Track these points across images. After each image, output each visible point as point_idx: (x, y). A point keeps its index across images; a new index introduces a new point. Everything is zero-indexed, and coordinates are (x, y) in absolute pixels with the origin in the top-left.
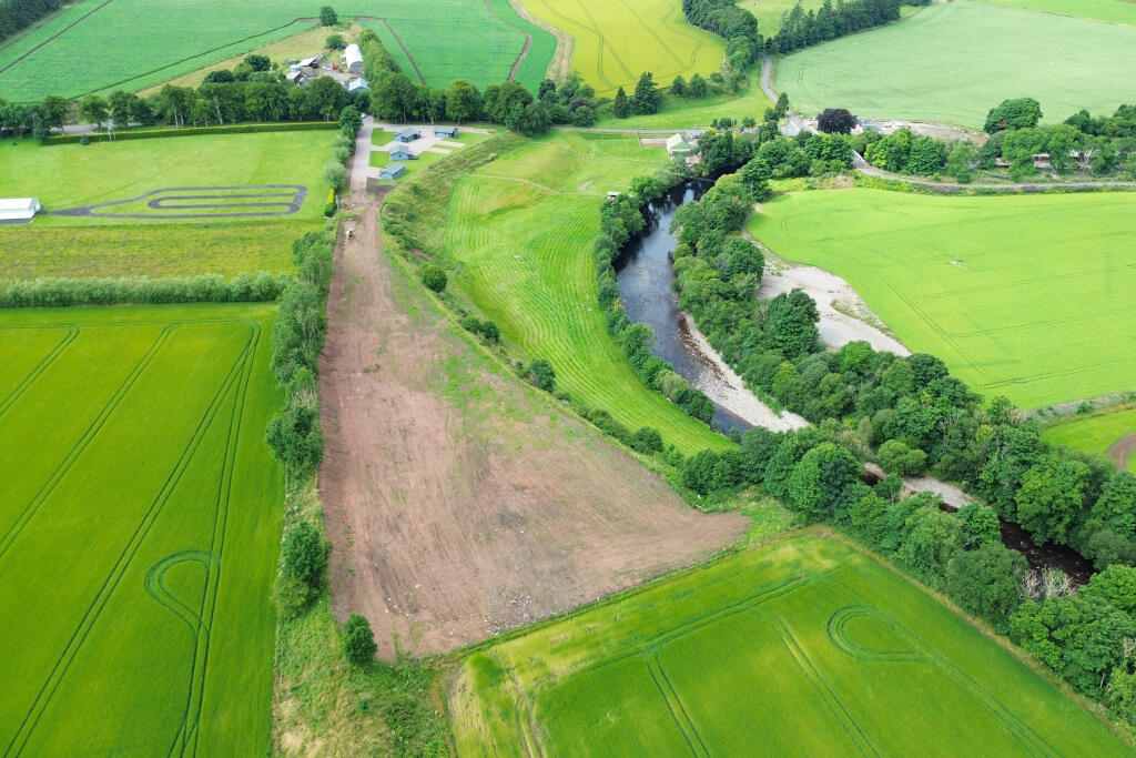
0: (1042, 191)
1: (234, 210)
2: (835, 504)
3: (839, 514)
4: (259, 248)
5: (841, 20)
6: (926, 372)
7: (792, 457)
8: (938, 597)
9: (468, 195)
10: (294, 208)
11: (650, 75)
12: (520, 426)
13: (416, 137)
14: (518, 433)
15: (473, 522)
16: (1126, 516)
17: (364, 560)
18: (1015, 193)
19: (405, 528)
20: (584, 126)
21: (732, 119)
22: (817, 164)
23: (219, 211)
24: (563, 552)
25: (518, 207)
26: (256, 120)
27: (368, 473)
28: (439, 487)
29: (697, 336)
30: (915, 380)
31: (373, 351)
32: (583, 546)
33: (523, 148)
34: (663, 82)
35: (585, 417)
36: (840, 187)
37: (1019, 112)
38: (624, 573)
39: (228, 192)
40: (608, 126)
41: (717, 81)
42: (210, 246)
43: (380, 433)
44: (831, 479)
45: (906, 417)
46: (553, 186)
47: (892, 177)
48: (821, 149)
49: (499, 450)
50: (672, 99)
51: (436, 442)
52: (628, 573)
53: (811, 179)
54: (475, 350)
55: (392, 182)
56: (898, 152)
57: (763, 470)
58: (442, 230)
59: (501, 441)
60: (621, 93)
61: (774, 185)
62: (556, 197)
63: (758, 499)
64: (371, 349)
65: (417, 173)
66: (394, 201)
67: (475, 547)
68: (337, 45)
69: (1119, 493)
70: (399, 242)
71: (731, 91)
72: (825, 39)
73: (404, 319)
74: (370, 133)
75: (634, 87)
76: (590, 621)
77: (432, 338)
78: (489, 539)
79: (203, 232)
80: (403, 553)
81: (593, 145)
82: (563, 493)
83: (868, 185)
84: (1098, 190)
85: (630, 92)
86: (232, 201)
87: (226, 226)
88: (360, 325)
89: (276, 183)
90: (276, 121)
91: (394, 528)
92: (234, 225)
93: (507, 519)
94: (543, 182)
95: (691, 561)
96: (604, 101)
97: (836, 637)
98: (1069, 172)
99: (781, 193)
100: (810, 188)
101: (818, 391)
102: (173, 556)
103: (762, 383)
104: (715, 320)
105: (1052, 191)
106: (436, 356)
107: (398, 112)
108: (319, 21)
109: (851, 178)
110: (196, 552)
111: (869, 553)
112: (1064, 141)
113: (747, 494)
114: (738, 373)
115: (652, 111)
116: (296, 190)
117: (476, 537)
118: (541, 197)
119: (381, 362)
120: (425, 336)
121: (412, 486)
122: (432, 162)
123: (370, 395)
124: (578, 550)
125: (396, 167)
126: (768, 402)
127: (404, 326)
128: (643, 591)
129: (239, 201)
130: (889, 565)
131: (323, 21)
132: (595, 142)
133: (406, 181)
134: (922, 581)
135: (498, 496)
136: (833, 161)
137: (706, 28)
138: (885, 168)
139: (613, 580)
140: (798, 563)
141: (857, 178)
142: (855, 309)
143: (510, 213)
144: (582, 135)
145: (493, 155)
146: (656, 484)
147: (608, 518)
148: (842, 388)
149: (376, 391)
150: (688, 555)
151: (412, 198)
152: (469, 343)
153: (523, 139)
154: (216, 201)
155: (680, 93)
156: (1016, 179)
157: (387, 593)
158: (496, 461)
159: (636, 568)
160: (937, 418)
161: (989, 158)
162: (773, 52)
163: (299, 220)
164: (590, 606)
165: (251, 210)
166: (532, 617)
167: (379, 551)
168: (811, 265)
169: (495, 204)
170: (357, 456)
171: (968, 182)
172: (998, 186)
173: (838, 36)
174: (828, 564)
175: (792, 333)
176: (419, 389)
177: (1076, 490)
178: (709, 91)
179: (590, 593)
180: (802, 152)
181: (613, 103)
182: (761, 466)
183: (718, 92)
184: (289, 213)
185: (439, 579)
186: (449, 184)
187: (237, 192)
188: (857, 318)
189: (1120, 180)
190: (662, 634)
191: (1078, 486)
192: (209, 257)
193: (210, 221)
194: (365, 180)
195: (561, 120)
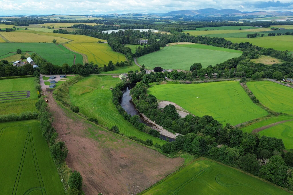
0: (208, 82)
1: (10, 98)
2: (204, 151)
3: (206, 153)
4: (21, 107)
5: (148, 50)
6: (209, 119)
7: (191, 141)
8: (237, 169)
9: (73, 91)
10: (28, 96)
11: (111, 61)
12: (115, 143)
13: (55, 78)
14: (115, 144)
15: (113, 168)
16: (267, 146)
17: (87, 182)
18: (203, 83)
19: (95, 172)
20: (97, 74)
21: (133, 71)
22: (158, 79)
23: (6, 98)
24: (141, 172)
25: (87, 93)
26: (8, 76)
27: (78, 159)
28: (100, 161)
29: (146, 118)
30: (207, 121)
31: (66, 129)
32: (145, 170)
33: (84, 79)
34: (114, 63)
35: (131, 139)
36: (164, 84)
37: (198, 66)
38: (159, 176)
39: (7, 94)
40: (103, 73)
41: (126, 63)
42: (7, 107)
43: (77, 149)
44: (202, 145)
45: (208, 130)
46: (95, 87)
47: (175, 81)
48: (158, 75)
49: (112, 150)
50: (117, 67)
51: (94, 149)
52: (160, 175)
53: (157, 82)
54: (95, 126)
55: (54, 89)
56: (175, 75)
57: (183, 146)
58: (70, 99)
59: (112, 147)
60: (105, 66)
61: (150, 84)
62: (97, 90)
63: (183, 153)
64: (65, 128)
65: (59, 86)
66: (56, 93)
67: (117, 175)
68: (24, 58)
69: (264, 141)
70: (61, 102)
71: (130, 65)
72: (145, 54)
73: (71, 120)
74: (42, 77)
75: (108, 64)
76: (156, 189)
77: (81, 124)
78: (119, 172)
79: (3, 104)
80: (97, 179)
81: (101, 78)
82: (134, 158)
83: (170, 83)
84: (220, 81)
85: (107, 65)
86: (9, 96)
87: (9, 102)
88: (60, 123)
89: (20, 91)
90: (14, 76)
91: (92, 173)
92: (12, 101)
93: (123, 166)
94: (92, 86)
95: (174, 170)
96: (101, 68)
97: (218, 182)
98: (212, 78)
99: (151, 86)
100: (157, 84)
101: (183, 127)
102: (29, 190)
103: (168, 127)
104: (151, 114)
105: (211, 82)
106: (84, 128)
107: (49, 72)
108: (16, 53)
109: (166, 82)
110: (36, 187)
111: (216, 162)
112: (210, 71)
113: (180, 152)
114: (160, 126)
115: (113, 70)
116: (27, 92)
117: (116, 172)
118: (93, 90)
119: (69, 131)
120: (79, 124)
121: (92, 161)
122: (62, 83)
123: (70, 140)
124: (144, 171)
125: (53, 85)
126: (171, 132)
127: (72, 122)
128: (166, 179)
129: (11, 96)
130: (222, 164)
131: (18, 53)
132: (101, 77)
133: (57, 88)
134: (232, 166)
135: (117, 161)
136: (161, 78)
137: (118, 52)
138: (173, 79)
139: (157, 178)
140: (201, 167)
141: (167, 82)
142: (181, 109)
143: (86, 94)
144: (98, 76)
145: (77, 81)
146: (156, 153)
147: (149, 163)
148: (189, 126)
149: (71, 139)
150: (173, 169)
151: (60, 92)
152: (92, 124)
153: (83, 77)
154: (4, 96)
155: (118, 66)
156: (202, 80)
157: (98, 190)
158: (113, 152)
159: (162, 174)
160: (216, 129)
161: (195, 76)
162: (135, 57)
163: (31, 99)
164: (154, 185)
165: (15, 98)
166: (140, 190)
167: (91, 179)
168: (166, 100)
169: (81, 92)
170: (73, 156)
171: (192, 81)
172: (199, 81)
173: (148, 53)
174: (208, 166)
175: (172, 114)
176: (83, 137)
177: (254, 141)
178: (125, 65)
179: (153, 182)
180: (154, 76)
181: (103, 68)
182: (182, 144)
183: (127, 65)
184: (26, 98)
185: (111, 184)
186: (68, 88)
187: (9, 93)
188: (182, 111)
189: (223, 79)
190: (176, 189)
191: (254, 140)
192: (7, 110)
193: (4, 101)
194: (45, 88)
195: (92, 73)
